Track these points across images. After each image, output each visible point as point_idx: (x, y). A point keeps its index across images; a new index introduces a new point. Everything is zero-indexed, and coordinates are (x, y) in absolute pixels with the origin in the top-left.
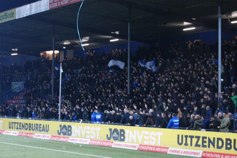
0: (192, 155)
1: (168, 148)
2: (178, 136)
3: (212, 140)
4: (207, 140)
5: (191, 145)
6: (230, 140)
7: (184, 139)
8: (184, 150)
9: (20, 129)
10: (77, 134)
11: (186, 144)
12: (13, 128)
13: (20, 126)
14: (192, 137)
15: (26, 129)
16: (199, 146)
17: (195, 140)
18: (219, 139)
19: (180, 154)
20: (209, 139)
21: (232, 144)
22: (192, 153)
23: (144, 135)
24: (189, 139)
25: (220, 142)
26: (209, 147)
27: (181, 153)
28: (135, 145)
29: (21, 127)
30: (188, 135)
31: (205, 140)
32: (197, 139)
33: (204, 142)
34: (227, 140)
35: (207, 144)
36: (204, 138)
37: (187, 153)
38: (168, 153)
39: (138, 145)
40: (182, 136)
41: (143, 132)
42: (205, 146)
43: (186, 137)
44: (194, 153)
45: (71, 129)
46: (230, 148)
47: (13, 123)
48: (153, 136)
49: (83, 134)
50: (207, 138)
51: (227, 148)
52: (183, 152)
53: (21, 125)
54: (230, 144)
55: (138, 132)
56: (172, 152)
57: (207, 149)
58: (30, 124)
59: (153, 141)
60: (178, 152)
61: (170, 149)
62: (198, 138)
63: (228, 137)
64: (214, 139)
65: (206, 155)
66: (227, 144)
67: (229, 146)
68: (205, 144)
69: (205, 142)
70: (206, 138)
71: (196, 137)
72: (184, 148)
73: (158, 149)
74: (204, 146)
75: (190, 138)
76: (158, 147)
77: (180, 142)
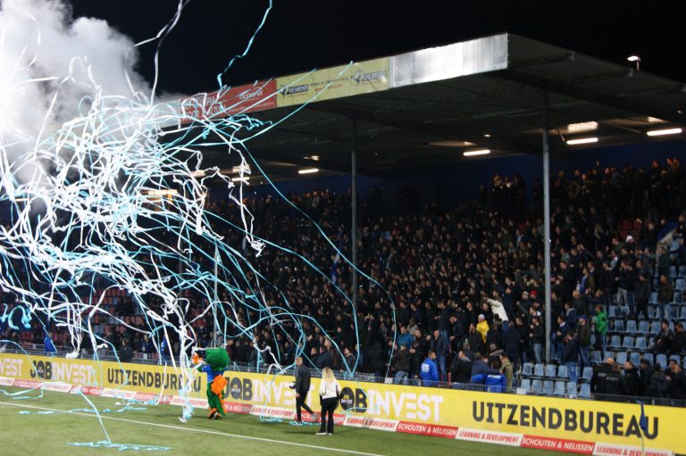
0: (504, 442)
1: (456, 429)
2: (475, 403)
3: (540, 412)
4: (530, 412)
5: (500, 421)
6: (574, 413)
7: (486, 409)
8: (487, 433)
9: (135, 384)
10: (265, 396)
11: (490, 420)
12: (117, 382)
13: (134, 378)
14: (501, 406)
15: (150, 385)
16: (515, 423)
17: (506, 413)
18: (552, 411)
19: (480, 440)
20: (535, 411)
21: (578, 420)
22: (502, 438)
23: (406, 401)
24: (495, 411)
25: (555, 417)
26: (534, 424)
27: (483, 437)
28: (391, 421)
29: (137, 381)
30: (494, 402)
31: (526, 412)
32: (511, 410)
33: (524, 416)
34: (568, 412)
35: (530, 420)
36: (524, 408)
37: (494, 437)
38: (458, 437)
39: (397, 422)
40: (482, 404)
41: (403, 395)
42: (527, 424)
43: (490, 405)
44: (508, 439)
45: (251, 386)
46: (574, 428)
47: (117, 371)
48: (424, 402)
49: (277, 397)
50: (531, 409)
51: (567, 428)
52: (486, 436)
53: (137, 375)
54: (574, 420)
55: (393, 394)
56: (465, 435)
57: (530, 430)
58: (157, 374)
59: (424, 412)
60: (476, 435)
61: (460, 429)
62: (514, 407)
63: (570, 408)
64: (544, 410)
65: (528, 442)
66: (568, 420)
67: (571, 424)
68: (526, 420)
69: (527, 416)
70: (528, 408)
71: (510, 406)
72: (486, 429)
73: (436, 431)
74: (524, 424)
75: (497, 409)
76: (437, 426)
77: (479, 415)
